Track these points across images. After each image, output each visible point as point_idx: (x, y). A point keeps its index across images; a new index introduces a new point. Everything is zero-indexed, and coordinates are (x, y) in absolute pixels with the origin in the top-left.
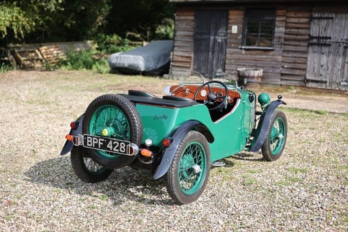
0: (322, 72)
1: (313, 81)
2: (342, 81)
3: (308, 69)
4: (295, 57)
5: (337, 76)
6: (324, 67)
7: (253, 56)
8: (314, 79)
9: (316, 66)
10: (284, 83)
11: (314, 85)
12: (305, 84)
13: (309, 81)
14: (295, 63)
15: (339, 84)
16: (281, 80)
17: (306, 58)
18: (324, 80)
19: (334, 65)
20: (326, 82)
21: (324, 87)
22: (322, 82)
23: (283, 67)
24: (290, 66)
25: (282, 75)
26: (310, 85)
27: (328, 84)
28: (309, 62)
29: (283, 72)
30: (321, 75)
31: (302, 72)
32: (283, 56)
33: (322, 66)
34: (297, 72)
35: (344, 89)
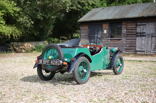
0: (143, 47)
1: (139, 51)
2: (152, 50)
3: (137, 47)
4: (131, 42)
5: (149, 49)
6: (144, 45)
7: (113, 42)
8: (139, 50)
9: (140, 45)
10: (127, 53)
11: (140, 53)
12: (136, 52)
13: (137, 51)
14: (131, 44)
15: (150, 52)
16: (126, 51)
17: (136, 42)
18: (144, 50)
19: (147, 44)
20: (145, 51)
21: (144, 53)
22: (143, 51)
23: (126, 46)
24: (129, 45)
25: (126, 49)
26: (138, 53)
27: (145, 52)
28: (137, 43)
29: (127, 48)
30: (142, 49)
31: (134, 48)
32: (126, 42)
33: (143, 45)
34: (132, 48)
35: (152, 54)
